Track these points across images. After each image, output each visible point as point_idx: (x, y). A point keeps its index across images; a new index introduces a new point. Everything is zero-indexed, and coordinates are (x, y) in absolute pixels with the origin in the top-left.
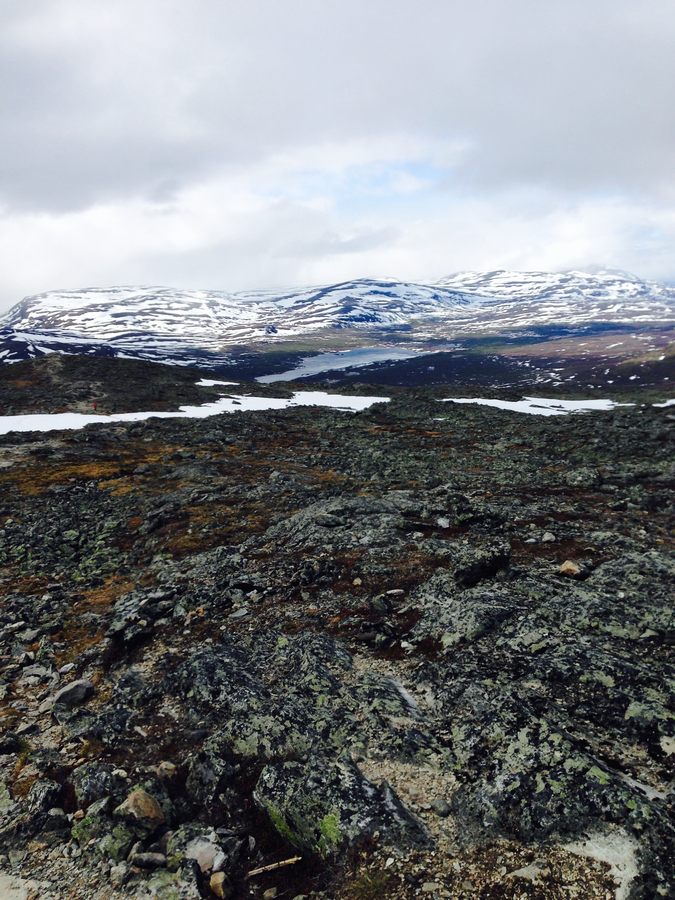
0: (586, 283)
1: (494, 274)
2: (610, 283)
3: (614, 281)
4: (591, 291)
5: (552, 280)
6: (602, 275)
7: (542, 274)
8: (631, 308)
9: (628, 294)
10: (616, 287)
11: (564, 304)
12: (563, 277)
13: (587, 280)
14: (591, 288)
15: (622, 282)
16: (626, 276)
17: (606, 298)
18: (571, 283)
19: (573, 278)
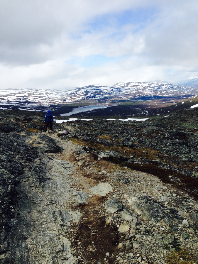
0: (155, 85)
1: (129, 83)
2: (163, 85)
3: (163, 84)
4: (157, 87)
5: (146, 84)
6: (160, 83)
7: (143, 83)
8: (169, 92)
9: (167, 88)
10: (164, 86)
11: (150, 91)
12: (149, 83)
13: (156, 84)
14: (157, 86)
15: (166, 84)
16: (167, 83)
17: (162, 89)
18: (151, 85)
19: (152, 84)
